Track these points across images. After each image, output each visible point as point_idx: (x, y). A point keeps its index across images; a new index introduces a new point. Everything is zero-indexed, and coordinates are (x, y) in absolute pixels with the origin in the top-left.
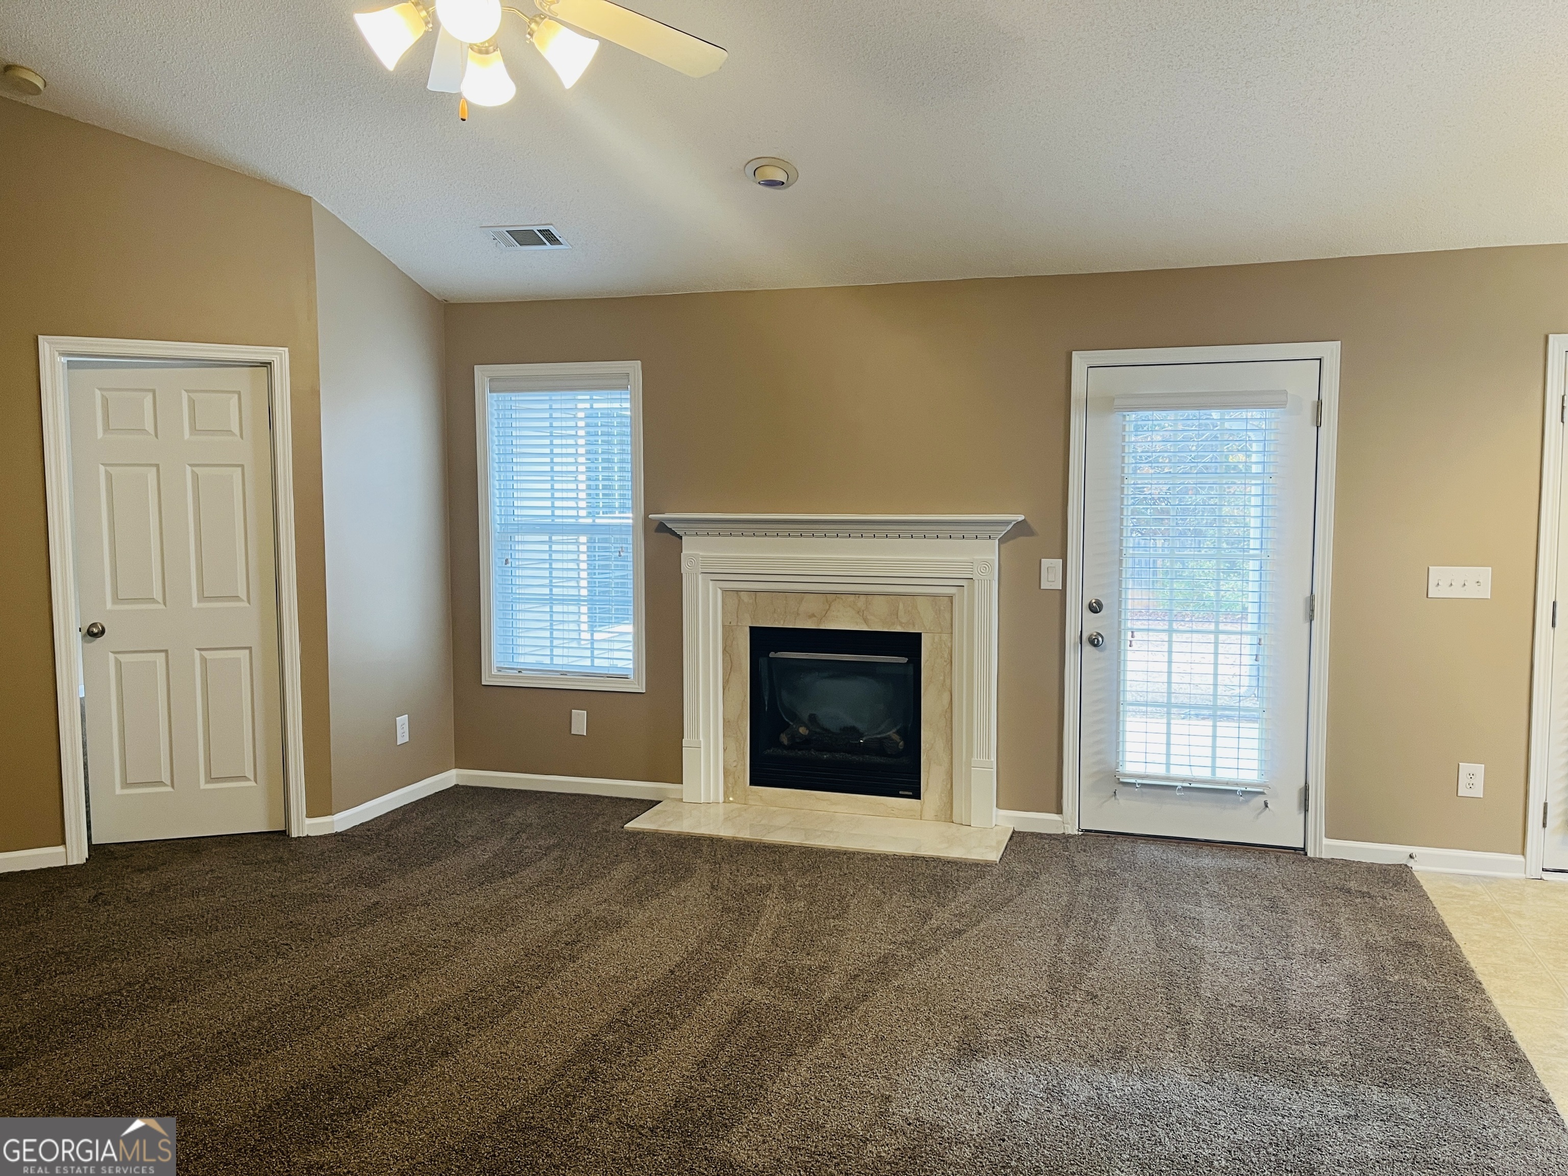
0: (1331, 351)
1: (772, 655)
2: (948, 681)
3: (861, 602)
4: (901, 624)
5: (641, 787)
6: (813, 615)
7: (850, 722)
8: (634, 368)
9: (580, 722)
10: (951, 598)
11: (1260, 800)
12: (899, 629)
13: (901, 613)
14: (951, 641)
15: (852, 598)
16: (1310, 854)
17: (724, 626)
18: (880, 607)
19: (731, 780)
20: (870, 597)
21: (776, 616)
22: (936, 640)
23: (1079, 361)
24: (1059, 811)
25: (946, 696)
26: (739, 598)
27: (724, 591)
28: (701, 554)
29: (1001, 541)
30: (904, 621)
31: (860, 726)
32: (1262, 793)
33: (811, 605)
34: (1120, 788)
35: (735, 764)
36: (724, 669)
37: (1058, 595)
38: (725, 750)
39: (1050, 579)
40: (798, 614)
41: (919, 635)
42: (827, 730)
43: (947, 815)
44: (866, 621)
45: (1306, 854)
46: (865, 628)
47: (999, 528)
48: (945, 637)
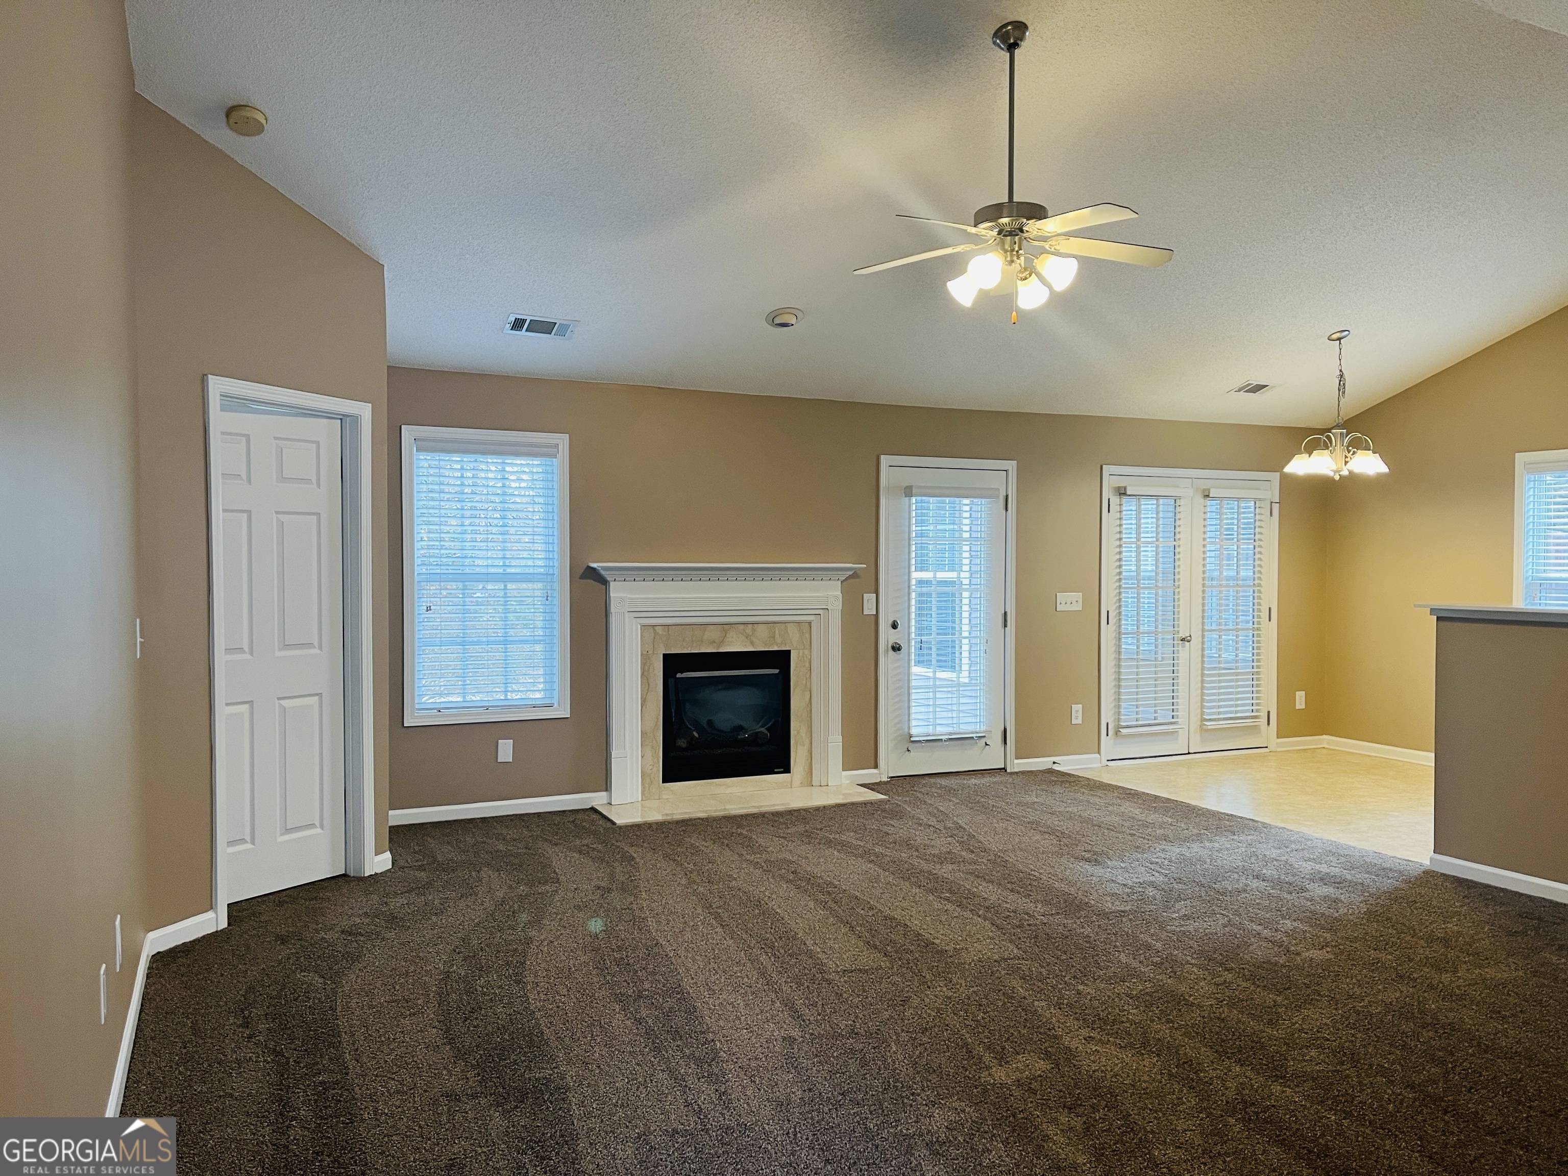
0: (1011, 465)
1: (679, 675)
2: (808, 684)
3: (749, 629)
4: (777, 644)
5: (569, 800)
6: (714, 642)
7: (738, 722)
8: (563, 440)
9: (506, 750)
10: (810, 623)
11: (983, 741)
12: (776, 648)
13: (777, 636)
14: (811, 655)
15: (742, 627)
16: (1008, 771)
17: (642, 654)
18: (762, 631)
19: (648, 780)
20: (756, 625)
21: (684, 644)
22: (801, 654)
23: (885, 460)
24: (876, 767)
25: (808, 694)
26: (655, 630)
27: (643, 626)
28: (629, 596)
29: (842, 582)
30: (779, 642)
31: (744, 724)
32: (984, 737)
33: (713, 634)
34: (911, 746)
35: (651, 767)
36: (642, 690)
37: (873, 618)
38: (642, 757)
39: (869, 609)
40: (702, 641)
41: (788, 653)
42: (722, 731)
43: (809, 782)
44: (752, 643)
45: (1006, 771)
46: (750, 649)
47: (844, 573)
48: (807, 652)
